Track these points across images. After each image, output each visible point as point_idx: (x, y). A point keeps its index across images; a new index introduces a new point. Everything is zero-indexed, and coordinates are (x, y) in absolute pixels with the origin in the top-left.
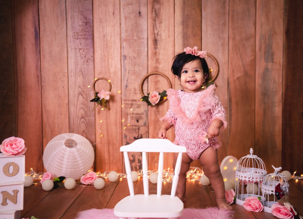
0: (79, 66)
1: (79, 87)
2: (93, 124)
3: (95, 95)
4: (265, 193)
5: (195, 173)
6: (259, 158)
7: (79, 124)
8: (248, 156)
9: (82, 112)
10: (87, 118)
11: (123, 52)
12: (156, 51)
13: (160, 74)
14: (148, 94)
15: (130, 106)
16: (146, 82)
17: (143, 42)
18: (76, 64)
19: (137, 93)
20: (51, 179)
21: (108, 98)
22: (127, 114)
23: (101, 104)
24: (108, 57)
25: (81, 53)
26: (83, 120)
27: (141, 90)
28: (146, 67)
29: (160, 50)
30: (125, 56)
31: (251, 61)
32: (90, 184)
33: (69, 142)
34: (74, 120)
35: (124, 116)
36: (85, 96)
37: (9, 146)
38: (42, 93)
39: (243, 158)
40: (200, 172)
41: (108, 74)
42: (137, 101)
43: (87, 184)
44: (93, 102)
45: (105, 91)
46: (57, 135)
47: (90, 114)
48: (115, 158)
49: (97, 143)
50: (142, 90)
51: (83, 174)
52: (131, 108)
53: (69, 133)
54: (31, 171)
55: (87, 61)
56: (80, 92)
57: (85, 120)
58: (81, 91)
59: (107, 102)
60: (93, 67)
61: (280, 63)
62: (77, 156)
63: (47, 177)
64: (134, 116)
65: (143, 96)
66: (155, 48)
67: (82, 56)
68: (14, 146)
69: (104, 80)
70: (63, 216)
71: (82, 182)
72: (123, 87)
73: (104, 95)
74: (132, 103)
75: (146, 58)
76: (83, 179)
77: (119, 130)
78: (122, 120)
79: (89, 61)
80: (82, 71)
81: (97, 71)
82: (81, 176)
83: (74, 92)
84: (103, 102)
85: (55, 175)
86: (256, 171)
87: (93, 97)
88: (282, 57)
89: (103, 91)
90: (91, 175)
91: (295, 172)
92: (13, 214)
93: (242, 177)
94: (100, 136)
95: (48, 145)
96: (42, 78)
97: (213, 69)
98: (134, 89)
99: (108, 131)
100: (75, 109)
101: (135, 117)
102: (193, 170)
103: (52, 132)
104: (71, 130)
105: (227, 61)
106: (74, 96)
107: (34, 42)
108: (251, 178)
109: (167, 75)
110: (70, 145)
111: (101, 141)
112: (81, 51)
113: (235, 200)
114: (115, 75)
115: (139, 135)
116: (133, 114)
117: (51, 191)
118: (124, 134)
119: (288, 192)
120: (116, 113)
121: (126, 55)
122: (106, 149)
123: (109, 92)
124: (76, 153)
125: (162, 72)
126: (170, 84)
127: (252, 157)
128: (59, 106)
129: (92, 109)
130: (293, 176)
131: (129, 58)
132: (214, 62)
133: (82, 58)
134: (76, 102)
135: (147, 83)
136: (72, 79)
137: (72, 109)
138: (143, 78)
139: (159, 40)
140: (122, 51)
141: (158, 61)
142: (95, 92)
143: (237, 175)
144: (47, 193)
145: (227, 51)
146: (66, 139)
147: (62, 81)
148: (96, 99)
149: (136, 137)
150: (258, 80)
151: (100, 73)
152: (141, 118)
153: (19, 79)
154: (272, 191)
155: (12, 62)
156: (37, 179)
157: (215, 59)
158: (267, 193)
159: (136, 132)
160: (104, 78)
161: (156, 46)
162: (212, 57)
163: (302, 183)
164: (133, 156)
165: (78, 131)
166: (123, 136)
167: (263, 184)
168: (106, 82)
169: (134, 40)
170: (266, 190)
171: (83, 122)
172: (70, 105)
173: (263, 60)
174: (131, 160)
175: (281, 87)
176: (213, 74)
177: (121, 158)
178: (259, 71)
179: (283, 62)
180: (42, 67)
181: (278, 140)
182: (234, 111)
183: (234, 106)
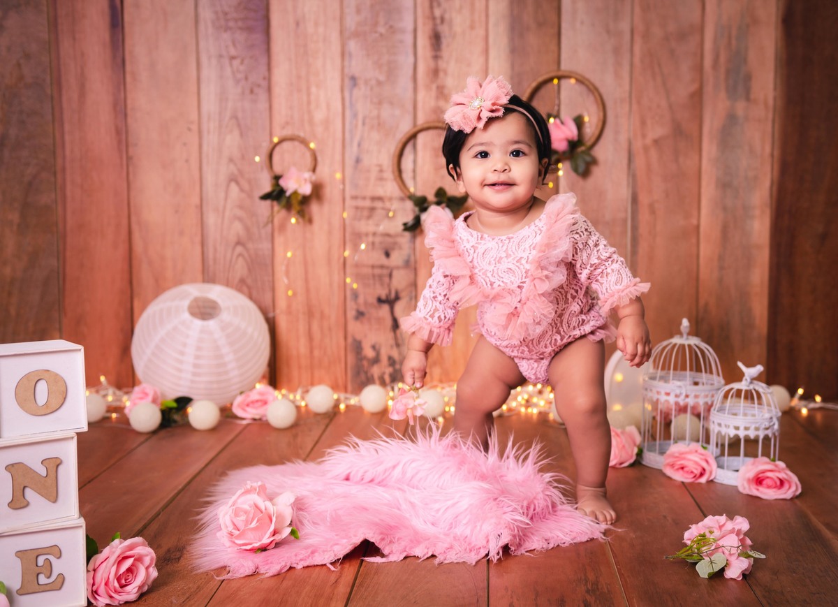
0: (230, 104)
1: (231, 160)
2: (269, 262)
3: (271, 181)
4: (719, 433)
5: (540, 392)
6: (703, 346)
7: (231, 261)
8: (677, 340)
9: (238, 227)
10: (250, 245)
11: (349, 67)
12: (437, 64)
15: (366, 213)
16: (409, 149)
17: (401, 41)
18: (222, 97)
19: (386, 180)
20: (154, 401)
21: (306, 190)
22: (359, 235)
23: (288, 206)
24: (308, 81)
25: (235, 69)
26: (239, 249)
27: (396, 169)
28: (410, 108)
29: (447, 63)
30: (353, 79)
31: (692, 95)
32: (258, 417)
33: (200, 304)
34: (215, 250)
35: (350, 241)
36: (246, 186)
38: (130, 176)
39: (665, 343)
41: (307, 126)
42: (386, 200)
43: (249, 416)
44: (268, 202)
45: (299, 170)
46: (168, 288)
47: (259, 233)
48: (325, 353)
49: (278, 311)
50: (400, 171)
51: (238, 392)
52: (369, 218)
53: (203, 282)
54: (100, 383)
55: (252, 92)
56: (233, 174)
57: (247, 250)
58: (236, 172)
59: (305, 200)
60: (267, 105)
61: (766, 103)
62: (222, 342)
63: (141, 399)
64: (378, 240)
66: (436, 57)
67: (239, 76)
69: (296, 143)
71: (237, 411)
72: (350, 162)
73: (297, 183)
74: (374, 205)
75: (410, 85)
76: (239, 406)
77: (336, 277)
78: (344, 250)
79: (256, 90)
80: (237, 118)
81: (279, 118)
82: (234, 397)
83: (215, 175)
84: (294, 202)
85: (163, 395)
86: (695, 379)
87: (267, 187)
88: (771, 86)
89: (293, 170)
90: (261, 394)
91: (801, 391)
93: (658, 393)
94: (286, 291)
95: (145, 315)
96: (130, 134)
97: (589, 116)
98: (378, 168)
99: (307, 280)
100: (220, 220)
101: (381, 243)
103: (156, 280)
104: (208, 277)
105: (627, 94)
106: (216, 184)
107: (107, 36)
108: (683, 397)
110: (203, 311)
111: (289, 306)
112: (236, 63)
113: (640, 454)
114: (327, 129)
115: (390, 291)
116: (374, 234)
117: (154, 432)
118: (352, 290)
120: (330, 233)
121: (357, 75)
122: (302, 327)
123: (311, 173)
124: (217, 334)
127: (686, 343)
128: (177, 212)
129: (266, 219)
130: (795, 402)
131: (366, 82)
132: (591, 98)
133: (237, 82)
134: (222, 202)
135: (412, 151)
136: (210, 140)
137: (211, 219)
138: (402, 138)
139: (445, 37)
140: (346, 63)
141: (442, 93)
142: (272, 174)
143: (646, 389)
144: (142, 439)
145: (626, 68)
146: (192, 298)
147: (185, 144)
148: (275, 193)
149: (384, 297)
150: (709, 148)
151: (287, 123)
152: (395, 245)
153: (67, 138)
154: (737, 428)
155: (49, 92)
156: (118, 404)
157: (596, 89)
158: (723, 434)
159: (382, 284)
160: (299, 137)
161: (438, 53)
162: (587, 82)
163: (819, 417)
164: (374, 347)
165: (228, 279)
166: (349, 294)
167: (714, 410)
168: (302, 147)
169: (377, 35)
170: (720, 425)
171: (240, 255)
172: (205, 209)
173: (723, 94)
174: (368, 360)
175: (767, 168)
176: (590, 130)
177: (342, 353)
178: (712, 121)
179: (775, 99)
180: (129, 106)
181: (759, 308)
182: (643, 229)
183: (644, 216)
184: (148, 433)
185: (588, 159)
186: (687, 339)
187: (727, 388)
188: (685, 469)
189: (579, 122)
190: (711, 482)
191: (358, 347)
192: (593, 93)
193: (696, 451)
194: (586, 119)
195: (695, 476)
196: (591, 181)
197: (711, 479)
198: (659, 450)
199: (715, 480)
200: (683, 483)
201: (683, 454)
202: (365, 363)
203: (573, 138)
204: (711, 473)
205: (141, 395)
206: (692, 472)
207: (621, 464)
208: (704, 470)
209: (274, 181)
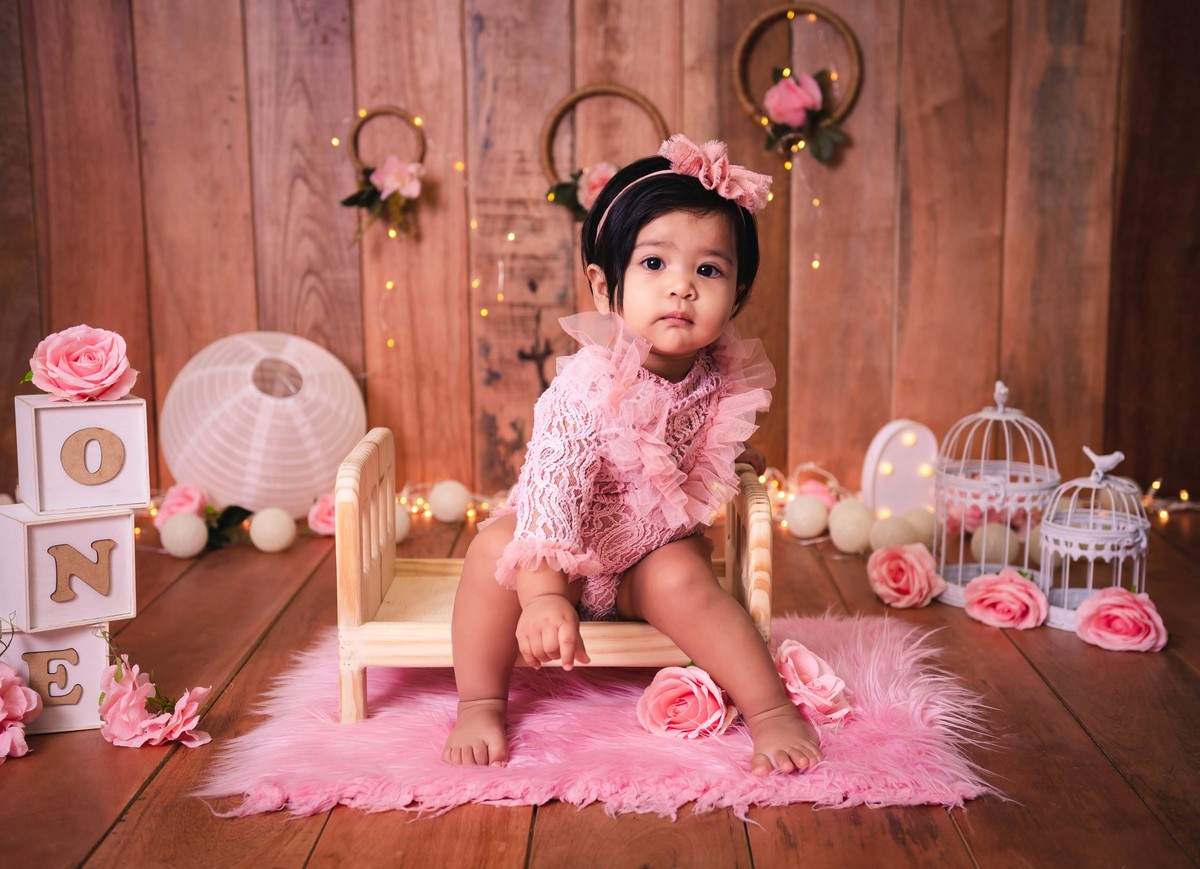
0: (292, 60)
1: (296, 145)
2: (356, 298)
3: (357, 177)
4: (1056, 554)
6: (1029, 422)
7: (299, 299)
8: (988, 415)
9: (308, 248)
10: (328, 275)
13: (623, 91)
14: (573, 176)
15: (500, 225)
16: (564, 126)
18: (281, 49)
19: (529, 173)
21: (413, 190)
22: (491, 259)
23: (385, 215)
24: (410, 22)
25: (298, 4)
26: (311, 281)
27: (545, 156)
28: (566, 63)
30: (479, 20)
31: (994, 38)
34: (275, 282)
35: (478, 266)
36: (319, 184)
37: (63, 363)
38: (146, 171)
39: (966, 421)
40: (780, 488)
41: (409, 93)
42: (530, 204)
44: (353, 211)
45: (401, 160)
46: (208, 342)
47: (341, 256)
48: (442, 435)
49: (372, 372)
50: (551, 159)
52: (506, 231)
53: (259, 329)
55: (325, 40)
56: (299, 166)
57: (323, 281)
58: (303, 164)
59: (411, 206)
60: (348, 61)
61: (1108, 47)
62: (305, 431)
63: (181, 504)
64: (518, 264)
65: (555, 183)
67: (305, 16)
68: (83, 363)
69: (394, 119)
71: (315, 525)
72: (474, 147)
73: (399, 180)
74: (512, 212)
75: (565, 28)
76: (317, 517)
77: (457, 323)
78: (469, 281)
79: (331, 38)
80: (303, 82)
81: (367, 81)
82: (308, 506)
83: (271, 168)
84: (394, 209)
86: (1014, 473)
87: (351, 188)
88: (1117, 19)
89: (393, 160)
91: (1156, 485)
93: (961, 494)
94: (383, 339)
96: (143, 107)
97: (837, 71)
98: (517, 156)
99: (412, 326)
100: (281, 238)
101: (523, 269)
103: (188, 328)
104: (265, 321)
105: (896, 37)
106: (274, 183)
108: (1000, 500)
109: (651, 98)
111: (388, 366)
114: (439, 96)
115: (537, 342)
116: (514, 257)
117: (199, 557)
118: (480, 339)
119: (1145, 550)
120: (446, 254)
121: (484, 13)
122: (407, 396)
123: (419, 165)
124: (299, 420)
125: (632, 85)
127: (1003, 418)
128: (216, 225)
129: (351, 236)
130: (1149, 501)
131: (498, 25)
132: (842, 44)
133: (303, 25)
134: (284, 210)
135: (569, 130)
136: (264, 115)
137: (268, 236)
138: (554, 109)
141: (613, 39)
142: (358, 165)
143: (942, 487)
144: (183, 567)
147: (226, 122)
148: (364, 196)
149: (528, 350)
150: (1020, 119)
151: (380, 88)
152: (545, 273)
153: (48, 113)
154: (1083, 547)
155: (17, 41)
157: (849, 30)
158: (1062, 555)
159: (525, 331)
160: (398, 108)
162: (835, 21)
163: (1185, 523)
164: (514, 425)
165: (295, 326)
166: (476, 346)
167: (1048, 519)
168: (403, 125)
170: (1056, 542)
171: (312, 289)
172: (258, 220)
173: (1042, 37)
174: (507, 444)
175: (1109, 147)
176: (840, 94)
177: (468, 435)
178: (1025, 77)
179: (1122, 39)
180: (140, 65)
181: (1093, 361)
182: (918, 244)
183: (920, 224)
184: (191, 558)
185: (837, 138)
186: (1004, 412)
187: (1065, 487)
188: (999, 607)
189: (822, 79)
190: (1041, 626)
191: (490, 425)
192: (843, 37)
193: (1011, 581)
194: (834, 76)
195: (1013, 618)
196: (839, 176)
197: (1041, 621)
198: (962, 577)
199: (1049, 624)
200: (1002, 629)
201: (992, 583)
202: (502, 449)
203: (814, 106)
204: (1039, 612)
205: (180, 500)
206: (1009, 611)
208: (1027, 607)
209: (361, 178)
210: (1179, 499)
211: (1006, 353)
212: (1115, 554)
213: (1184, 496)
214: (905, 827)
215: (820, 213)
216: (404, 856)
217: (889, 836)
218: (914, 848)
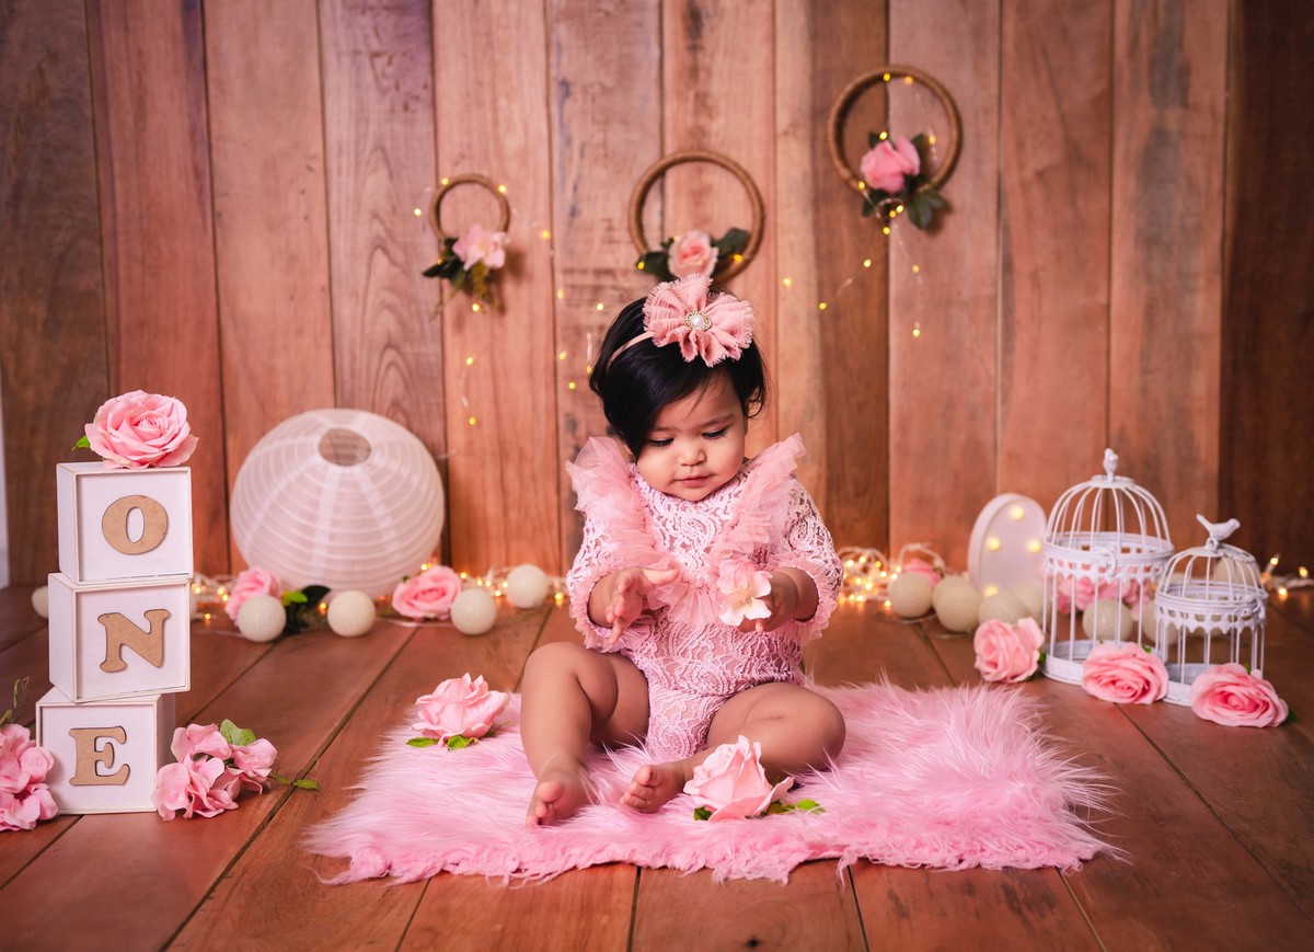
0: (372, 128)
1: (375, 216)
2: (436, 374)
3: (439, 249)
4: (1172, 625)
5: (865, 570)
6: (1139, 490)
7: (378, 374)
8: (1098, 483)
9: (388, 321)
10: (408, 349)
11: (558, 65)
12: (695, 59)
13: (714, 157)
14: (663, 244)
15: (587, 295)
16: (654, 193)
17: (639, 24)
18: (360, 117)
19: (618, 242)
20: (273, 592)
21: (497, 259)
22: (579, 331)
23: (468, 288)
24: (494, 89)
25: (379, 72)
26: (391, 355)
27: (634, 225)
28: (655, 130)
29: (712, 56)
30: (565, 86)
31: (1096, 101)
32: (431, 615)
33: (336, 441)
34: (353, 357)
35: (565, 339)
36: (399, 255)
37: (125, 426)
38: (219, 243)
39: (1076, 489)
40: (882, 568)
41: (493, 161)
42: (618, 274)
43: (419, 614)
44: (435, 281)
45: (485, 229)
46: (282, 419)
47: (422, 330)
48: (527, 515)
49: (453, 451)
50: (640, 228)
51: (400, 576)
52: (592, 303)
53: (336, 406)
55: (406, 107)
56: (378, 237)
57: (403, 356)
58: (383, 234)
59: (495, 276)
60: (431, 129)
61: (1213, 110)
62: (374, 499)
63: (252, 589)
65: (644, 252)
66: (694, 48)
67: (386, 83)
68: (145, 427)
69: (477, 187)
70: (341, 727)
71: (400, 606)
72: (561, 215)
73: (482, 249)
74: (598, 284)
75: (654, 93)
76: (402, 597)
77: (543, 397)
78: (555, 353)
79: (412, 105)
80: (383, 150)
81: (448, 149)
82: (394, 585)
83: (350, 238)
84: (478, 280)
85: (285, 584)
86: (1125, 545)
87: (434, 259)
88: (1221, 82)
89: (476, 229)
90: (436, 579)
91: (1274, 561)
92: (151, 705)
93: (1071, 566)
94: (465, 417)
95: (251, 459)
96: (216, 177)
97: (936, 135)
98: (605, 225)
99: (496, 401)
100: (360, 311)
102: (856, 559)
103: (262, 406)
104: (343, 398)
105: (995, 101)
106: (353, 254)
107: (179, 24)
108: (1110, 571)
109: (743, 164)
110: (341, 452)
111: (470, 443)
112: (380, 62)
113: (1042, 663)
114: (524, 164)
117: (276, 641)
118: (567, 415)
119: (1263, 621)
120: (532, 327)
121: (570, 78)
122: (490, 474)
123: (503, 234)
124: (367, 487)
125: (723, 151)
126: (756, 202)
127: (1113, 487)
128: (292, 298)
129: (432, 308)
130: (1268, 577)
131: (585, 90)
132: (939, 108)
133: (383, 92)
134: (363, 282)
135: (659, 197)
136: (343, 185)
137: (346, 309)
138: (643, 177)
139: (707, 16)
140: (553, 60)
141: (704, 104)
142: (440, 236)
143: (1051, 560)
144: (259, 652)
145: (993, 59)
146: (324, 431)
147: (303, 192)
148: (446, 267)
150: (1125, 183)
151: (463, 156)
153: (119, 185)
154: (1199, 618)
155: (88, 112)
156: (212, 599)
157: (947, 93)
158: (1178, 627)
160: (482, 177)
161: (698, 42)
162: (932, 84)
163: (1305, 600)
165: (374, 402)
166: (562, 421)
167: (1162, 591)
168: (486, 192)
169: (601, 15)
170: (1171, 613)
171: (391, 364)
172: (336, 293)
173: (1145, 98)
175: (1216, 212)
176: (939, 157)
177: (554, 514)
178: (1128, 140)
179: (1227, 101)
180: (214, 134)
181: (1206, 434)
182: (1022, 312)
183: (1023, 292)
184: (267, 643)
185: (936, 203)
186: (1114, 480)
187: (1179, 557)
188: (1118, 684)
189: (920, 144)
190: (1158, 702)
192: (941, 100)
193: (1134, 656)
194: (932, 140)
195: (1134, 694)
196: (939, 242)
197: (1159, 698)
198: (1074, 654)
199: (1165, 700)
200: (1115, 704)
201: (1114, 659)
203: (912, 171)
204: (1159, 690)
205: (251, 585)
206: (1130, 688)
207: (1014, 677)
208: (1148, 683)
209: (443, 247)
210: (1298, 576)
211: (1115, 426)
212: (1232, 625)
213: (1303, 572)
214: (1021, 897)
215: (920, 280)
216: (503, 930)
217: (1004, 906)
218: (1031, 917)
